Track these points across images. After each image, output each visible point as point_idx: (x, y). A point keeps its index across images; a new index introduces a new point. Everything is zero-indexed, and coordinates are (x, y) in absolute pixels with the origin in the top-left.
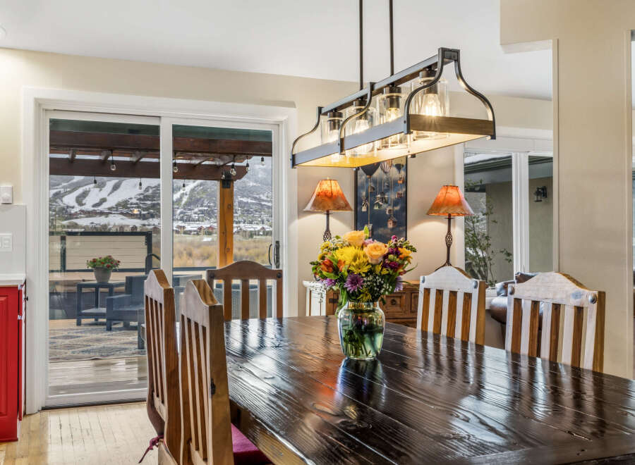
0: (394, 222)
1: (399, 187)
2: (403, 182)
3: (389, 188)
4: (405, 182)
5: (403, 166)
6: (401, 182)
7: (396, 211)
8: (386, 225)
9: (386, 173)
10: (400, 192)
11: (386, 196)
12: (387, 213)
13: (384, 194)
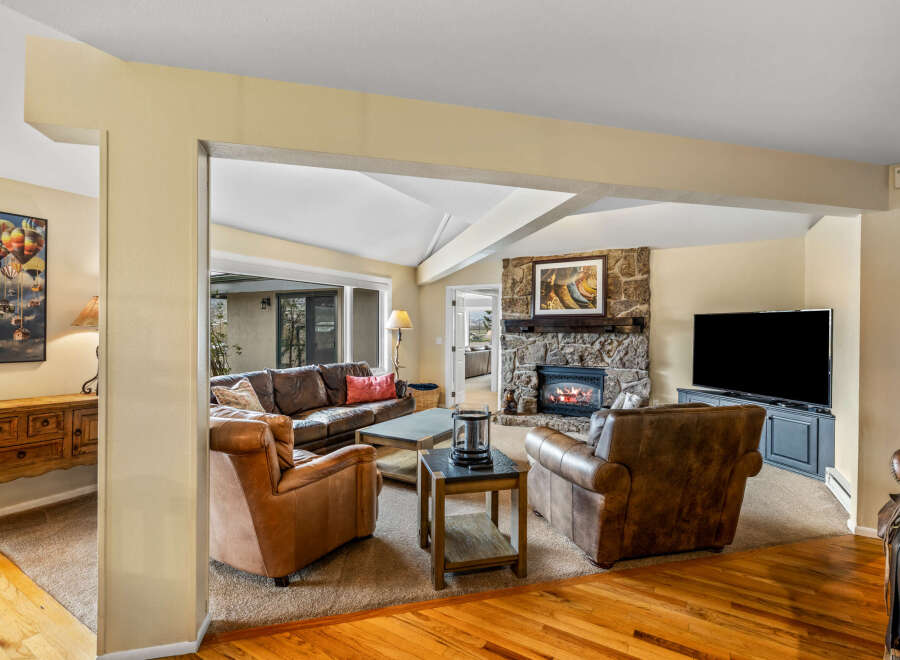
0: (24, 334)
1: (34, 295)
2: (40, 289)
3: (15, 295)
4: (44, 290)
5: (39, 272)
6: (37, 290)
7: (28, 321)
8: (12, 337)
9: (11, 278)
10: (36, 300)
11: (11, 305)
12: (13, 323)
13: (8, 302)
